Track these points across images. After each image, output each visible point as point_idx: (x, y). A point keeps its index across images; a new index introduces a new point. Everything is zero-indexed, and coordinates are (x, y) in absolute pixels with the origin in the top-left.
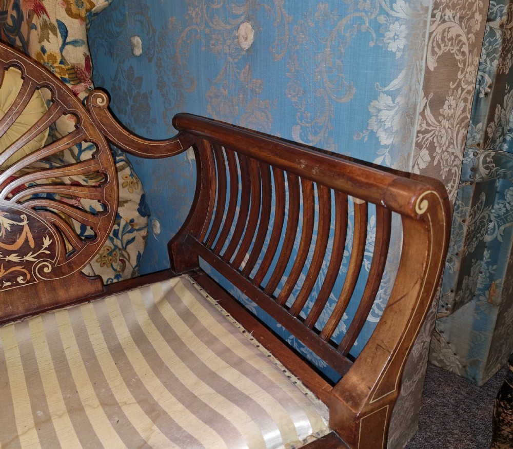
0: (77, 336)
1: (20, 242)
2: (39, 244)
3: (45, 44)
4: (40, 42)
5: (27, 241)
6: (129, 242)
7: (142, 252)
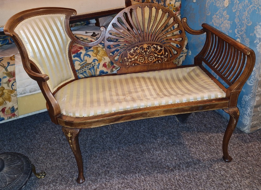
0: (171, 76)
1: (161, 53)
2: (165, 54)
3: (171, 2)
5: (163, 53)
6: (181, 57)
7: (184, 60)
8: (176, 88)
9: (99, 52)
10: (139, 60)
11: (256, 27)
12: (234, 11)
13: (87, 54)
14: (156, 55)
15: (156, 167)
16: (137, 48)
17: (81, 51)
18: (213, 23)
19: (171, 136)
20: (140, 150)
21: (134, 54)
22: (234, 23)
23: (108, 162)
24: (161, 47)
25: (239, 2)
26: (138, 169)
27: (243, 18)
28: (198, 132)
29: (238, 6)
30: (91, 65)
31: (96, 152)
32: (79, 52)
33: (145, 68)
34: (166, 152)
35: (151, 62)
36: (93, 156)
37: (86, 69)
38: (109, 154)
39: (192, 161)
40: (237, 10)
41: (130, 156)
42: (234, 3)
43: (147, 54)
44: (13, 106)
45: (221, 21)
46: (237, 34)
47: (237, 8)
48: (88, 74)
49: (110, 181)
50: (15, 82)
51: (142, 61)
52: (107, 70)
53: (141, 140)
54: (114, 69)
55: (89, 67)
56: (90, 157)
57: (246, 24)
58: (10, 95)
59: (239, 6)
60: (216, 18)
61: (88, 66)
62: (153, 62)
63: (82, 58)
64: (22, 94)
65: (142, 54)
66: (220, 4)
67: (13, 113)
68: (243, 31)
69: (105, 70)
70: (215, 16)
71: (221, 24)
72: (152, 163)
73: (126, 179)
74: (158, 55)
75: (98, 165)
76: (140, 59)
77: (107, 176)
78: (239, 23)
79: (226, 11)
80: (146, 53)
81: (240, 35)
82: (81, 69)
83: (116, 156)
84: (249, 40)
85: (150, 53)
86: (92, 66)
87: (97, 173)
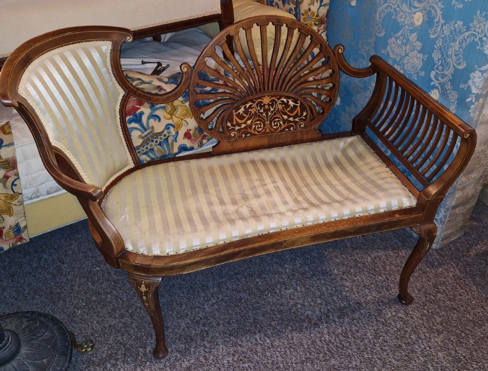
0: (312, 156)
1: (295, 113)
2: (302, 114)
3: (312, 7)
4: (309, 5)
5: (298, 112)
8: (325, 183)
9: (175, 110)
10: (254, 126)
11: (473, 74)
12: (432, 37)
13: (154, 114)
14: (285, 117)
15: (288, 320)
16: (251, 105)
17: (142, 109)
18: (388, 52)
19: (308, 258)
20: (258, 288)
21: (245, 115)
22: (430, 58)
23: (204, 314)
24: (295, 101)
25: (443, 22)
26: (258, 326)
27: (449, 53)
28: (354, 249)
29: (441, 28)
30: (162, 136)
31: (178, 296)
32: (137, 112)
33: (265, 141)
34: (303, 290)
35: (277, 129)
36: (175, 303)
37: (154, 145)
38: (204, 298)
39: (347, 305)
40: (438, 36)
41: (240, 300)
42: (435, 21)
43: (270, 115)
44: (18, 223)
45: (405, 51)
46: (434, 79)
47: (440, 32)
48: (156, 153)
49: (213, 350)
50: (19, 178)
51: (260, 129)
52: (193, 143)
53: (256, 269)
54: (204, 140)
55: (159, 140)
56: (170, 305)
57: (455, 64)
58: (9, 203)
59: (443, 29)
60: (395, 44)
61: (156, 138)
62: (279, 130)
63: (145, 125)
64: (31, 199)
65: (259, 116)
66: (405, 18)
67: (19, 236)
68: (446, 76)
69: (188, 143)
70: (393, 38)
71: (404, 57)
72: (280, 312)
73: (240, 345)
74: (289, 117)
75: (188, 320)
76: (257, 124)
77: (205, 342)
78: (440, 62)
79: (415, 34)
80: (267, 114)
81: (440, 84)
82: (145, 145)
83: (217, 302)
84: (457, 96)
85: (275, 114)
86: (163, 138)
87: (188, 336)
